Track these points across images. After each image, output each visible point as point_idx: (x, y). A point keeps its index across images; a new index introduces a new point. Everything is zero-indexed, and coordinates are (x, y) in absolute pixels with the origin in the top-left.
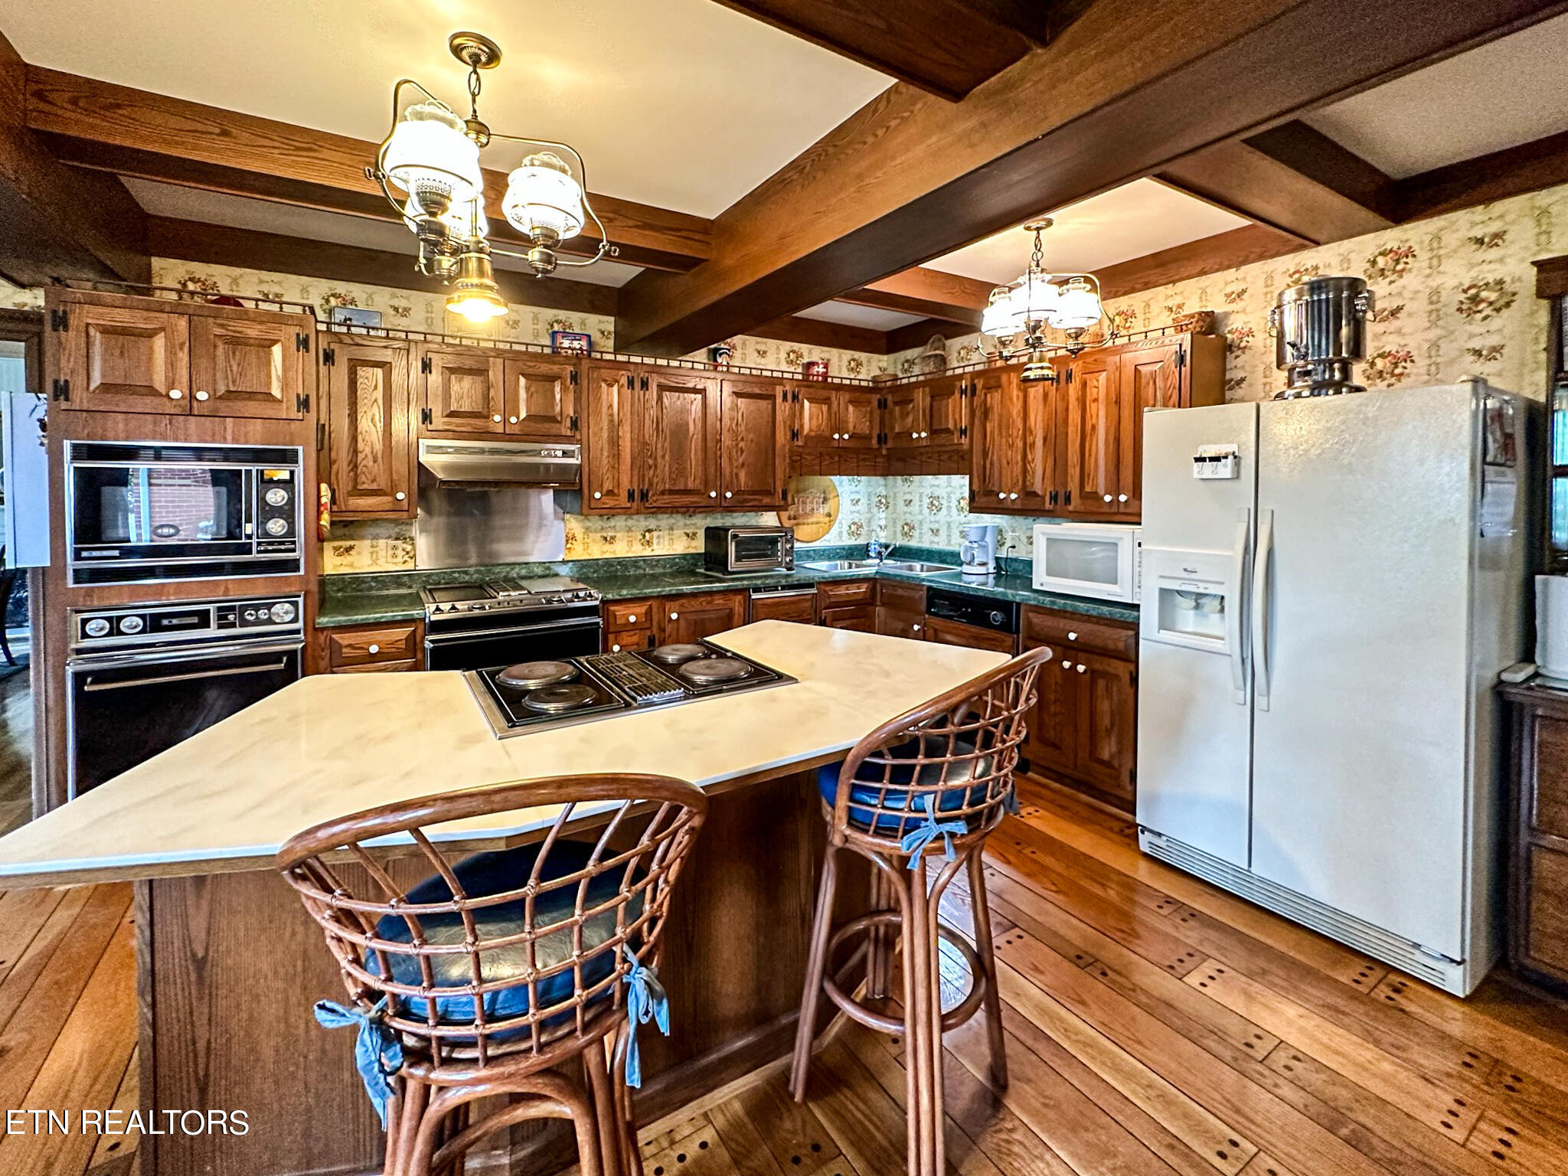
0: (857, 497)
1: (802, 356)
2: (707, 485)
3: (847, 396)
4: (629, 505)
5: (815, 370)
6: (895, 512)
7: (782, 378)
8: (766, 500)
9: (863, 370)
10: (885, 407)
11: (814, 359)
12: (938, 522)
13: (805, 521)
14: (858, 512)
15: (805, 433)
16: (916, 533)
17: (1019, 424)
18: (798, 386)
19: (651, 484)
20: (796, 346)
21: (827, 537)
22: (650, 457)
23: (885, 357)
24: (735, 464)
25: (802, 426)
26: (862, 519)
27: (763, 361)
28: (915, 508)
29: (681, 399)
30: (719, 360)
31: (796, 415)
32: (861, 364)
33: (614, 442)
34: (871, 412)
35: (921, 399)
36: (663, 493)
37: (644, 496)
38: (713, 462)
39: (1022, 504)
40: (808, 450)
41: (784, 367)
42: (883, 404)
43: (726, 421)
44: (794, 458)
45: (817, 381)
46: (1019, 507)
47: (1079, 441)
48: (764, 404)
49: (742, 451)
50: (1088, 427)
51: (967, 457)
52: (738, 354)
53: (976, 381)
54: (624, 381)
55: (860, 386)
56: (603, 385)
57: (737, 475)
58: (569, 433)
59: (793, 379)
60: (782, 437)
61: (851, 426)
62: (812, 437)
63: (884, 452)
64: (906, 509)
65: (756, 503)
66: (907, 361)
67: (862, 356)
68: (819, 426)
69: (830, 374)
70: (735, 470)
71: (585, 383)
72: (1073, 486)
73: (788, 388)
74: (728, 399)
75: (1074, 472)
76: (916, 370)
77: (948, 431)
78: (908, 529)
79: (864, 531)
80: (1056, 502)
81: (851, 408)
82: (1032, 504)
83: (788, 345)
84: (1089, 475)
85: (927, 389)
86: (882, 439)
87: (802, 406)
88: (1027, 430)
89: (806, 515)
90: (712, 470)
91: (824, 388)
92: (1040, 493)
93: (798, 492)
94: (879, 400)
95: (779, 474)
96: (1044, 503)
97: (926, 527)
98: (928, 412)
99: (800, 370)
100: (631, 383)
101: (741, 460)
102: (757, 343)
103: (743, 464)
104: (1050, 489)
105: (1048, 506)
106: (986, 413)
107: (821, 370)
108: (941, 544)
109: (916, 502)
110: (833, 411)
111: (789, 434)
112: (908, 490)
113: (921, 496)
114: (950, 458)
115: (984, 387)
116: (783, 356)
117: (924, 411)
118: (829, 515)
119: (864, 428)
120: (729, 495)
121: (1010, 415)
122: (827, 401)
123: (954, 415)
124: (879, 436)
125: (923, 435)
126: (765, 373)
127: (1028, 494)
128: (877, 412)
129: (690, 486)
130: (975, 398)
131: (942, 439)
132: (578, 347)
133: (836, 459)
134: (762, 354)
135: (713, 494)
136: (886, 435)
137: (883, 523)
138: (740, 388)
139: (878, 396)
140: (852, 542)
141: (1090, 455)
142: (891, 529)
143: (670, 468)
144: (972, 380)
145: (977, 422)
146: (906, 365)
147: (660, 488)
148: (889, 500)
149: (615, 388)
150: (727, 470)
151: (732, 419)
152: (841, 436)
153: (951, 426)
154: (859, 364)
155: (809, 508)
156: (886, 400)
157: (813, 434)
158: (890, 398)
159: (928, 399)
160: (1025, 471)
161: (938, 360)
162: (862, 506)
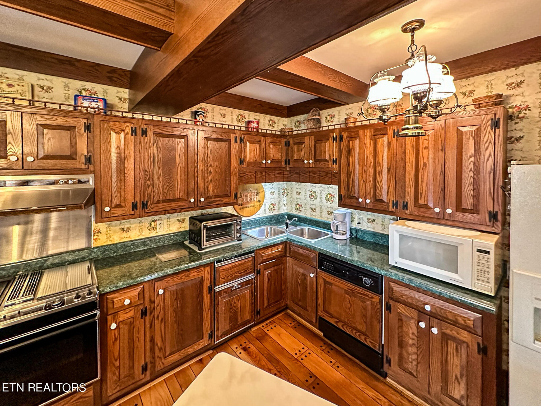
0: (273, 190)
1: (245, 117)
2: (188, 195)
3: (270, 140)
4: (133, 212)
5: (252, 125)
6: (291, 197)
7: (234, 129)
8: (226, 200)
9: (276, 125)
10: (289, 146)
11: (252, 119)
12: (315, 205)
13: (247, 206)
14: (274, 198)
15: (247, 160)
16: (303, 209)
17: (372, 159)
18: (243, 134)
19: (149, 197)
20: (242, 112)
21: (258, 213)
22: (149, 180)
23: (286, 119)
24: (207, 180)
25: (245, 157)
26: (276, 201)
27: (224, 119)
28: (302, 196)
29: (171, 142)
30: (198, 118)
31: (242, 150)
32: (275, 123)
33: (121, 170)
34: (282, 148)
35: (309, 142)
36: (158, 202)
37: (144, 205)
38: (192, 179)
39: (373, 206)
40: (248, 171)
41: (236, 124)
42: (287, 144)
43: (201, 155)
44: (242, 175)
45: (253, 131)
46: (371, 207)
47: (413, 172)
48: (223, 144)
49: (211, 173)
50: (421, 164)
51: (337, 175)
52: (209, 115)
53: (343, 133)
54: (128, 130)
55: (276, 134)
56: (112, 133)
57: (207, 187)
58: (83, 167)
59: (240, 130)
60: (234, 163)
61: (272, 155)
62: (251, 162)
63: (288, 169)
64: (297, 196)
65: (218, 202)
66: (298, 122)
67: (275, 118)
68: (255, 157)
69: (260, 127)
70: (206, 184)
71: (97, 132)
72: (410, 199)
73: (237, 135)
74: (202, 143)
75: (410, 190)
76: (303, 127)
77: (325, 160)
78: (299, 207)
79: (276, 208)
80: (397, 207)
81: (271, 146)
82: (380, 206)
83: (237, 112)
84: (421, 194)
85: (313, 137)
86: (287, 162)
87: (246, 146)
88: (376, 164)
89: (248, 202)
90: (191, 186)
91: (257, 135)
92: (386, 201)
93: (243, 190)
94: (285, 142)
95: (233, 185)
96: (388, 207)
97: (308, 207)
98: (313, 149)
99: (244, 125)
100: (134, 132)
101: (210, 178)
102: (220, 109)
103: (211, 180)
104: (392, 199)
105: (391, 208)
106: (349, 152)
107: (256, 125)
108: (316, 216)
109: (303, 193)
110: (262, 148)
111: (238, 161)
112: (299, 187)
113: (306, 191)
114: (326, 175)
115: (347, 137)
116: (235, 117)
117: (311, 149)
118: (259, 201)
119: (278, 157)
120: (202, 200)
121: (365, 154)
122: (259, 142)
123: (329, 151)
124: (286, 161)
125: (311, 161)
126: (224, 126)
127: (377, 200)
128: (284, 148)
129: (177, 196)
130: (342, 143)
131: (321, 164)
132: (96, 106)
133: (264, 173)
134: (223, 115)
135: (192, 200)
136: (289, 160)
137: (285, 202)
138: (209, 135)
139: (285, 140)
140: (271, 214)
141: (422, 182)
142: (289, 205)
143: (163, 186)
144: (340, 133)
145: (343, 156)
146: (297, 124)
147: (156, 199)
148: (289, 191)
149: (122, 135)
150: (201, 184)
151: (204, 154)
152: (266, 162)
153: (327, 158)
154: (274, 123)
155: (249, 199)
156: (289, 142)
157: (252, 160)
158: (291, 141)
159: (313, 142)
160: (375, 187)
161: (316, 122)
162: (276, 195)
